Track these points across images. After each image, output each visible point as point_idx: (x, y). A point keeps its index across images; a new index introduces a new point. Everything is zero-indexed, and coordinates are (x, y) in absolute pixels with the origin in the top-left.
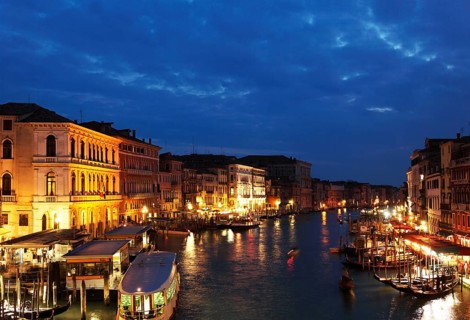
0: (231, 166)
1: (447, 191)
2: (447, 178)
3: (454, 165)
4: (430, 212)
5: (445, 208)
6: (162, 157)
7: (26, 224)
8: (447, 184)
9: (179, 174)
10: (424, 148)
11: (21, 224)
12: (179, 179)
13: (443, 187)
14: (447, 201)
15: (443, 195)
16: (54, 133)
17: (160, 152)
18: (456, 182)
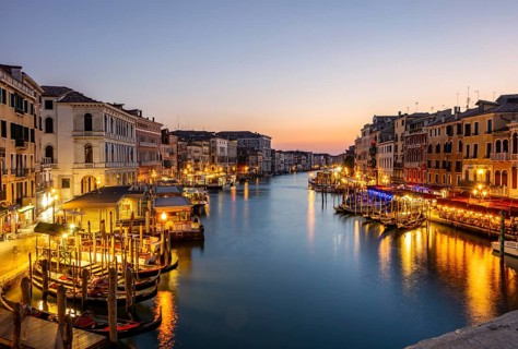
0: (212, 140)
1: (399, 153)
2: (400, 144)
3: (407, 134)
4: (380, 170)
5: (397, 167)
6: (163, 131)
7: (68, 186)
8: (400, 148)
9: (175, 146)
10: (371, 123)
11: (63, 187)
12: (175, 150)
13: (396, 150)
14: (399, 161)
15: (395, 156)
16: (91, 112)
17: (162, 128)
18: (410, 146)
